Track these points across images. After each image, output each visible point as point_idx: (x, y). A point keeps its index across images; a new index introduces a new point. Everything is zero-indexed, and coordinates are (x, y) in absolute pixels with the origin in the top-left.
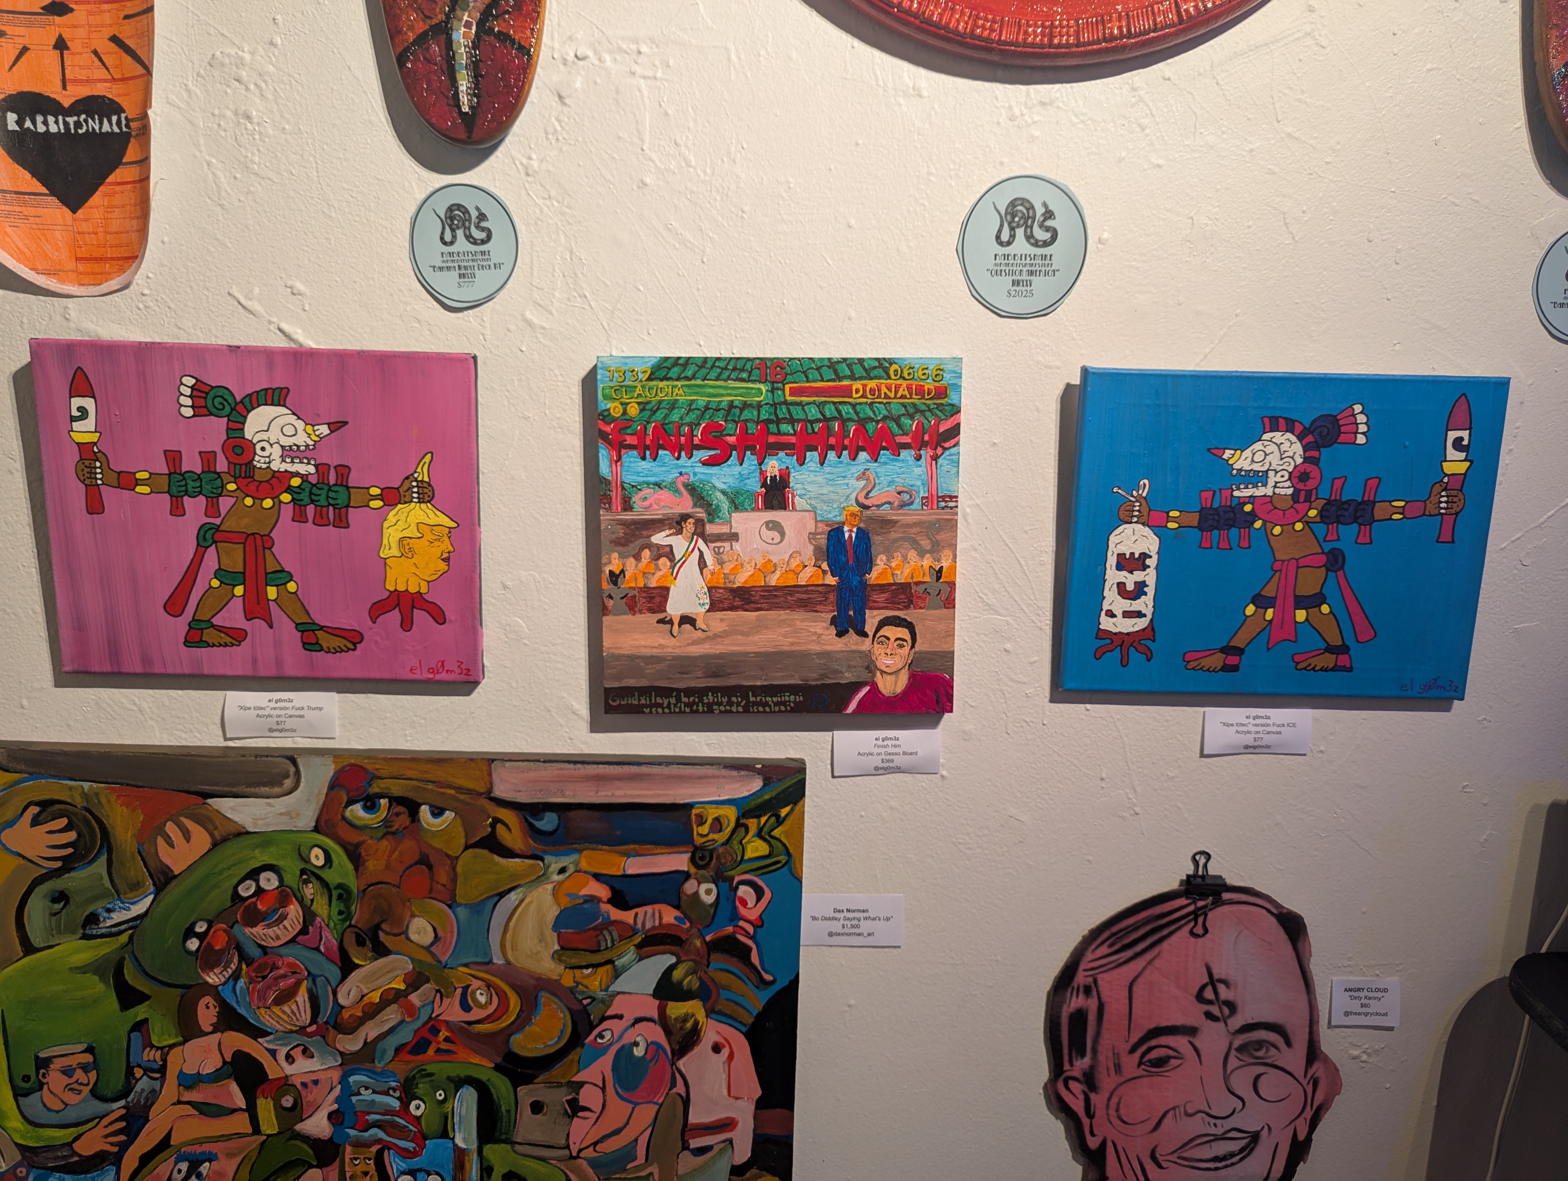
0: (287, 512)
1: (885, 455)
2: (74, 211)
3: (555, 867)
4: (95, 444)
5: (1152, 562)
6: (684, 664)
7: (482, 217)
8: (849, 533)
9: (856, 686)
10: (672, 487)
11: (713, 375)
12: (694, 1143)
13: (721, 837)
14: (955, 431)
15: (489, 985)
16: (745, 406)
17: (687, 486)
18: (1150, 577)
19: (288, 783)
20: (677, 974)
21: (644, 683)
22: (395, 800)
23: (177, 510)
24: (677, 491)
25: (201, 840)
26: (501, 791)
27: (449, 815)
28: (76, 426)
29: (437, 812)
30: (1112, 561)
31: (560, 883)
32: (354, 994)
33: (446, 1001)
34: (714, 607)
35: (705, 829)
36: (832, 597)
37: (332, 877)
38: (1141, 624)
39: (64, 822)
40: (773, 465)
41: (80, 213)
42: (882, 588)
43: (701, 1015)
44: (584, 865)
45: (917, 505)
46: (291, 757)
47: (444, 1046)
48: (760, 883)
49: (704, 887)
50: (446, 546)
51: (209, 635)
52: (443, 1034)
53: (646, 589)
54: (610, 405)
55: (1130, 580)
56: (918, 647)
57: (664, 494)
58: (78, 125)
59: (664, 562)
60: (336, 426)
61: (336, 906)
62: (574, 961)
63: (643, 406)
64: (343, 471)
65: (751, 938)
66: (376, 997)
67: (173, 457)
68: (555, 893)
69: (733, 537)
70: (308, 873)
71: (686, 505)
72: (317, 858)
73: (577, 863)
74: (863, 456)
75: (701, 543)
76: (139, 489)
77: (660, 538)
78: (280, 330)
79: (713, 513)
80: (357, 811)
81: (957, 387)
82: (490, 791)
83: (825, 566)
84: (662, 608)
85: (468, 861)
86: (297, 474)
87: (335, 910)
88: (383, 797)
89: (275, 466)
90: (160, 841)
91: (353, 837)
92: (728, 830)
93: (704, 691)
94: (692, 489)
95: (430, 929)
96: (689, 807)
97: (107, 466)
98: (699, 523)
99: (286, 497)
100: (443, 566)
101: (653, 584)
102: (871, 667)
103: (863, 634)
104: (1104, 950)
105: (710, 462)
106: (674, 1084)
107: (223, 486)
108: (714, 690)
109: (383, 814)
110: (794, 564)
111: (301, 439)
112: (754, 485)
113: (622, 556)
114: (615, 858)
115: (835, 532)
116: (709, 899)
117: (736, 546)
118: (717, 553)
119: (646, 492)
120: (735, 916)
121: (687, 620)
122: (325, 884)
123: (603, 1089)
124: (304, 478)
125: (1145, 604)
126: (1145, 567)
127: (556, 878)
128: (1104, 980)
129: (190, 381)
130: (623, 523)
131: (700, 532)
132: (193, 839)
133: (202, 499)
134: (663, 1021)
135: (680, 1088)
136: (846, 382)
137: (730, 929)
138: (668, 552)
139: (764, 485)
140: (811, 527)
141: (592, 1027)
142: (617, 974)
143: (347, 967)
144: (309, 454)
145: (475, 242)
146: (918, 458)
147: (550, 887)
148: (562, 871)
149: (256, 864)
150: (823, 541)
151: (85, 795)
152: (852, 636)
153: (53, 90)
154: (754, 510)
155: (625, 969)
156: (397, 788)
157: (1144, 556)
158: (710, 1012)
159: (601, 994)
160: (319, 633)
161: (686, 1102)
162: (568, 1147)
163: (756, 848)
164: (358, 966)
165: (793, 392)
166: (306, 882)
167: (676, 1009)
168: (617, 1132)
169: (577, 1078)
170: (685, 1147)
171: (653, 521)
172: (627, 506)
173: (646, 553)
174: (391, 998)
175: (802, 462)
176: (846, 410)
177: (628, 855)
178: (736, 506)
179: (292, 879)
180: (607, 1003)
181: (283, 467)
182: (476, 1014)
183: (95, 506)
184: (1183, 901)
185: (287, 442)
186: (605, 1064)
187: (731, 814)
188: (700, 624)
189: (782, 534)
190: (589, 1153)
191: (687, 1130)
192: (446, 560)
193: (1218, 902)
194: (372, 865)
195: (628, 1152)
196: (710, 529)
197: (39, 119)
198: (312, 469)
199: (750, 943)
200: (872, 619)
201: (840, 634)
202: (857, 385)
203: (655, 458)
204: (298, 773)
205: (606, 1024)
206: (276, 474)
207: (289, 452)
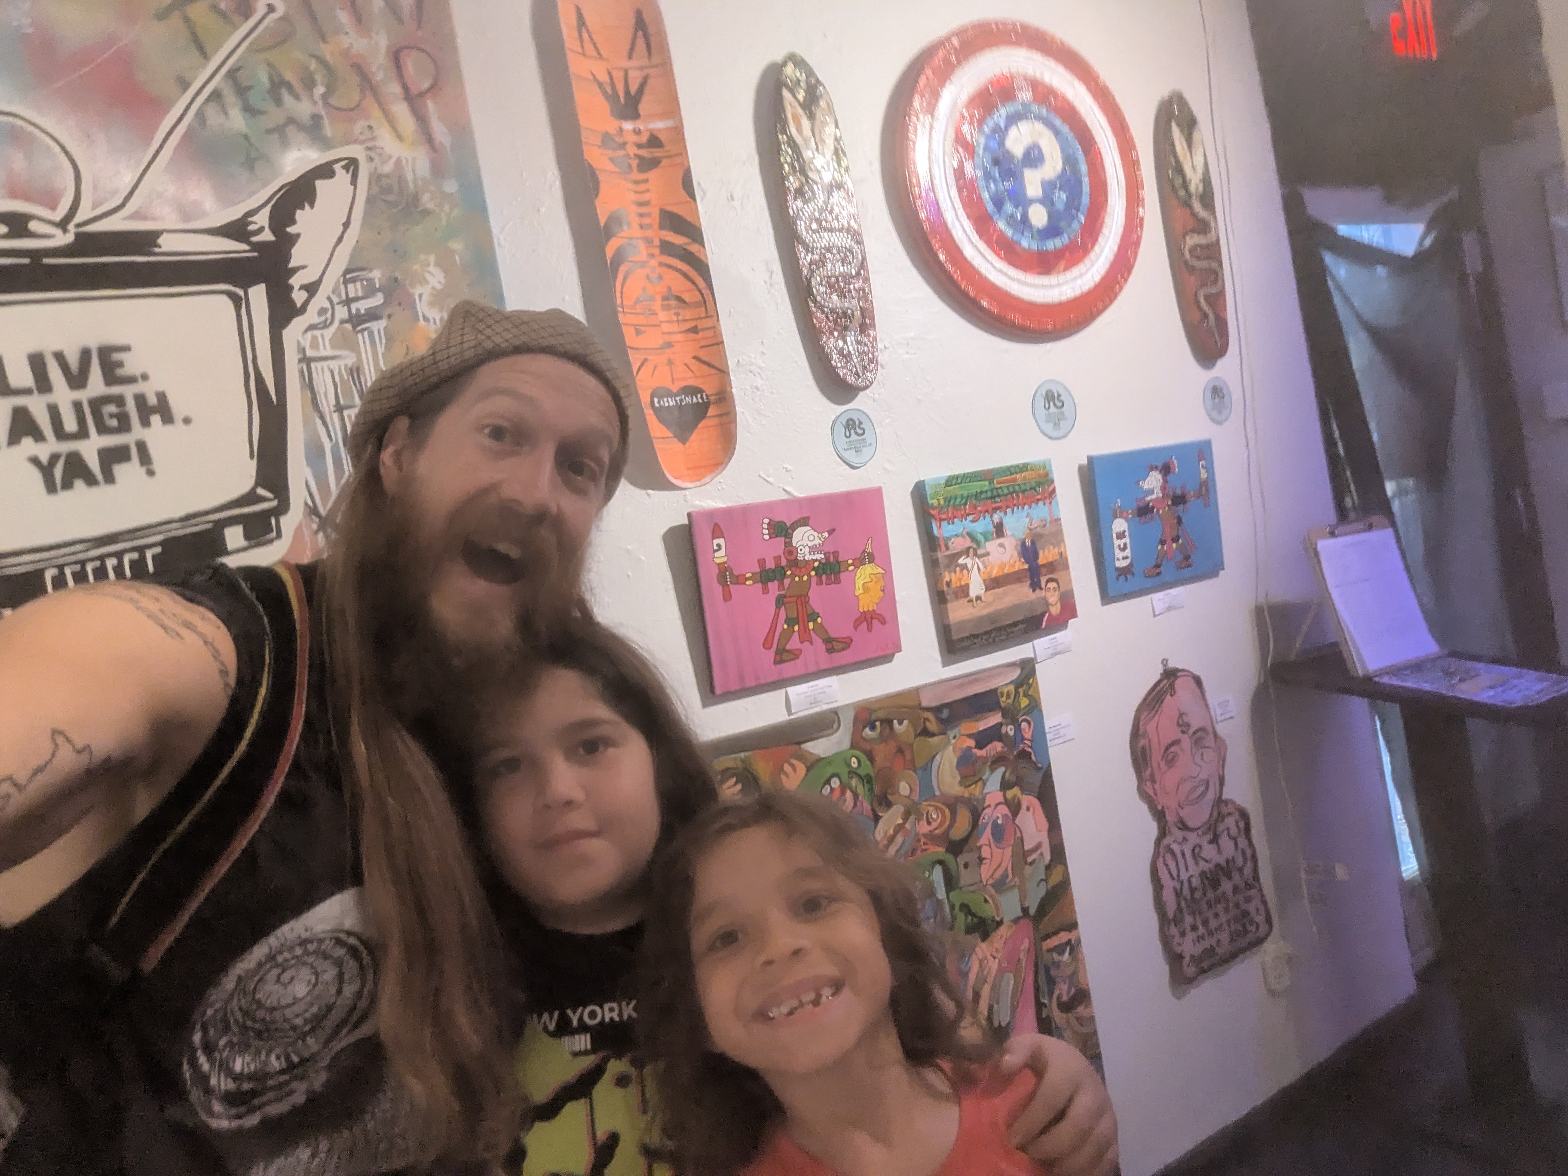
0: (814, 580)
1: (1033, 505)
2: (684, 444)
3: (951, 737)
4: (725, 563)
5: (1127, 534)
6: (980, 620)
7: (860, 423)
8: (1028, 543)
9: (1043, 615)
10: (962, 535)
11: (968, 480)
12: (1029, 860)
13: (1010, 701)
14: (1054, 491)
15: (936, 808)
16: (982, 492)
17: (968, 534)
18: (1127, 540)
19: (835, 726)
20: (1007, 775)
21: (967, 634)
22: (882, 721)
23: (765, 591)
24: (964, 537)
25: (801, 769)
26: (925, 704)
27: (906, 722)
28: (716, 554)
29: (900, 723)
30: (1115, 536)
31: (955, 743)
32: (882, 834)
33: (921, 823)
34: (987, 589)
35: (1004, 699)
36: (1028, 574)
37: (862, 772)
38: (1128, 561)
39: (734, 780)
40: (996, 517)
41: (687, 444)
42: (1044, 565)
43: (1019, 794)
44: (963, 732)
45: (1048, 525)
46: (835, 712)
47: (924, 847)
48: (1029, 719)
49: (1009, 727)
50: (882, 583)
51: (785, 656)
52: (923, 840)
53: (961, 586)
54: (933, 501)
55: (1121, 542)
56: (1062, 590)
57: (960, 539)
58: (681, 400)
59: (965, 571)
60: (831, 532)
61: (867, 787)
62: (967, 784)
63: (945, 499)
64: (836, 554)
65: (1030, 747)
66: (891, 832)
67: (762, 562)
68: (954, 751)
69: (987, 554)
70: (852, 773)
71: (968, 543)
72: (854, 763)
73: (960, 731)
74: (1026, 507)
75: (977, 560)
76: (748, 583)
77: (961, 561)
78: (784, 490)
79: (978, 543)
80: (867, 731)
81: (1051, 471)
82: (920, 704)
83: (1022, 560)
84: (967, 595)
85: (919, 743)
86: (817, 560)
87: (866, 789)
88: (877, 720)
89: (806, 558)
90: (783, 776)
91: (868, 747)
92: (1013, 696)
93: (991, 631)
94: (969, 535)
95: (908, 787)
96: (996, 690)
97: (731, 574)
98: (975, 550)
99: (813, 573)
100: (881, 594)
101: (963, 583)
102: (1047, 604)
103: (1041, 589)
104: (1146, 713)
105: (973, 521)
106: (1015, 833)
107: (785, 573)
108: (994, 629)
109: (878, 730)
110: (1012, 561)
111: (817, 542)
112: (991, 528)
113: (950, 572)
114: (973, 724)
115: (1023, 543)
116: (1011, 733)
117: (990, 557)
118: (984, 563)
119: (953, 540)
120: (1023, 739)
121: (978, 598)
122: (859, 776)
123: (990, 846)
124: (820, 561)
125: (1128, 552)
126: (1125, 537)
127: (953, 741)
128: (1149, 728)
129: (766, 521)
130: (947, 556)
131: (976, 554)
132: (798, 769)
133: (776, 582)
134: (1006, 802)
135: (1018, 835)
136: (1014, 476)
137: (1022, 746)
138: (964, 567)
139: (994, 527)
140: (1014, 543)
141: (980, 816)
142: (984, 784)
143: (877, 818)
144: (821, 548)
145: (859, 435)
146: (1044, 504)
147: (951, 748)
148: (954, 737)
149: (828, 775)
150: (1019, 548)
151: (743, 761)
152: (1038, 590)
153: (668, 384)
154: (993, 539)
155: (988, 779)
156: (881, 714)
157: (1124, 531)
158: (1023, 790)
159: (981, 797)
160: (834, 643)
161: (1022, 839)
162: (981, 881)
163: (1024, 702)
164: (881, 817)
165: (998, 483)
166: (851, 778)
167: (1010, 794)
168: (999, 865)
169: (978, 845)
170: (1026, 863)
171: (958, 553)
172: (947, 548)
173: (958, 569)
174: (899, 828)
175: (1006, 514)
176: (1017, 488)
177: (978, 720)
178: (986, 540)
179: (845, 778)
180: (984, 799)
181: (811, 557)
182: (934, 825)
183: (727, 597)
184: (1165, 682)
185: (810, 544)
186: (988, 830)
187: (1012, 688)
188: (983, 599)
189: (1005, 548)
190: (991, 881)
191: (1026, 854)
192: (883, 591)
193: (1176, 677)
194: (879, 759)
195: (1005, 875)
196: (980, 552)
197: (665, 400)
198: (823, 556)
199: (1030, 750)
200: (1043, 580)
201: (1034, 591)
202: (1018, 476)
203: (953, 523)
204: (839, 718)
205: (985, 811)
206: (807, 562)
207: (813, 550)
